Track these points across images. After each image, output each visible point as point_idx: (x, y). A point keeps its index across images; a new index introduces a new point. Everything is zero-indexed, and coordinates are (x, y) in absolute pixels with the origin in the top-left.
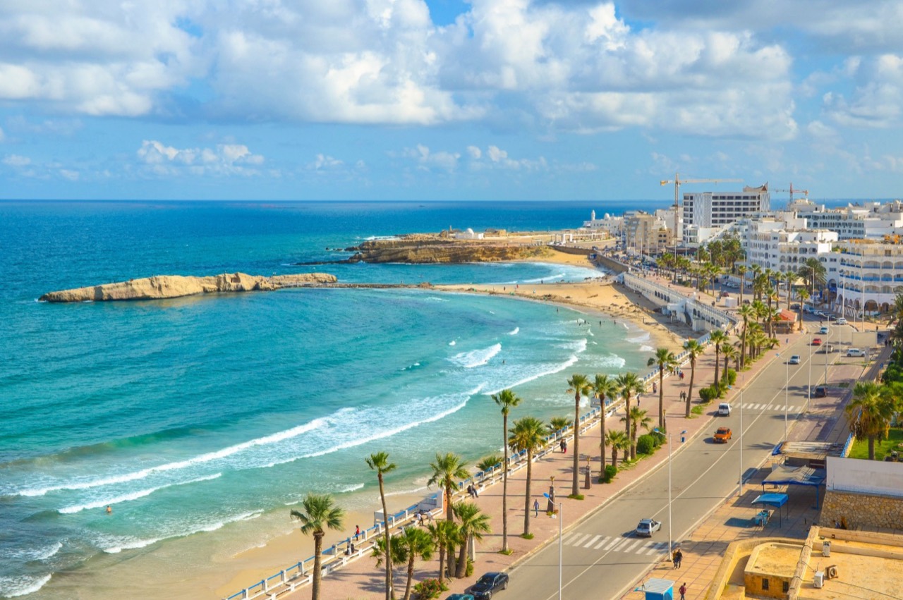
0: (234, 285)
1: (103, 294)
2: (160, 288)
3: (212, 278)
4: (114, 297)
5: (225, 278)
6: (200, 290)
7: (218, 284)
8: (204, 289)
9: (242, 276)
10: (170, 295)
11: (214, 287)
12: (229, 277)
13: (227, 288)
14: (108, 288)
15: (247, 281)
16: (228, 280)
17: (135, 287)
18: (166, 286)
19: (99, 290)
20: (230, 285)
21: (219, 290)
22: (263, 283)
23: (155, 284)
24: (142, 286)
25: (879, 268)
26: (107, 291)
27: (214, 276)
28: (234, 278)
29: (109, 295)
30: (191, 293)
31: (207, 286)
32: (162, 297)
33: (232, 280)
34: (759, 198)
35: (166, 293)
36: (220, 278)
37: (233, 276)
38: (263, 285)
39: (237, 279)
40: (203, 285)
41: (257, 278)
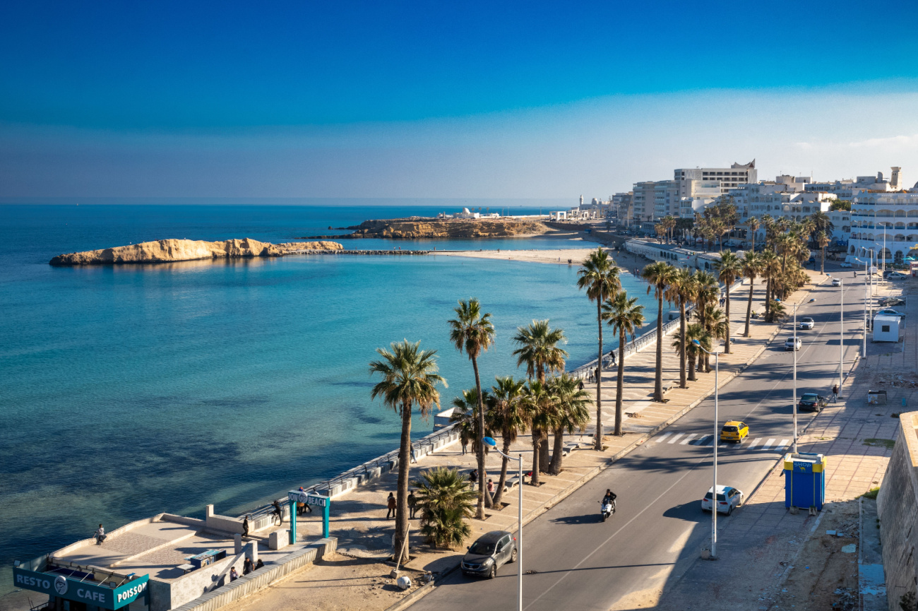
0: (242, 250)
1: (113, 256)
2: (170, 252)
3: (222, 243)
4: (125, 259)
5: (233, 243)
6: (209, 254)
7: (227, 249)
8: (213, 253)
9: (251, 242)
10: (180, 258)
11: (222, 252)
12: (238, 243)
13: (236, 253)
14: (117, 251)
15: (255, 247)
16: (237, 245)
17: (145, 249)
18: (176, 249)
19: (109, 252)
20: (238, 250)
21: (228, 255)
22: (271, 248)
23: (166, 248)
24: (151, 248)
25: (892, 216)
26: (118, 253)
27: (224, 242)
28: (243, 244)
29: (119, 257)
30: (201, 257)
31: (216, 250)
32: (172, 259)
33: (242, 245)
34: (747, 173)
35: (176, 256)
36: (228, 243)
37: (241, 241)
38: (271, 251)
39: (245, 245)
40: (212, 250)
41: (266, 245)
